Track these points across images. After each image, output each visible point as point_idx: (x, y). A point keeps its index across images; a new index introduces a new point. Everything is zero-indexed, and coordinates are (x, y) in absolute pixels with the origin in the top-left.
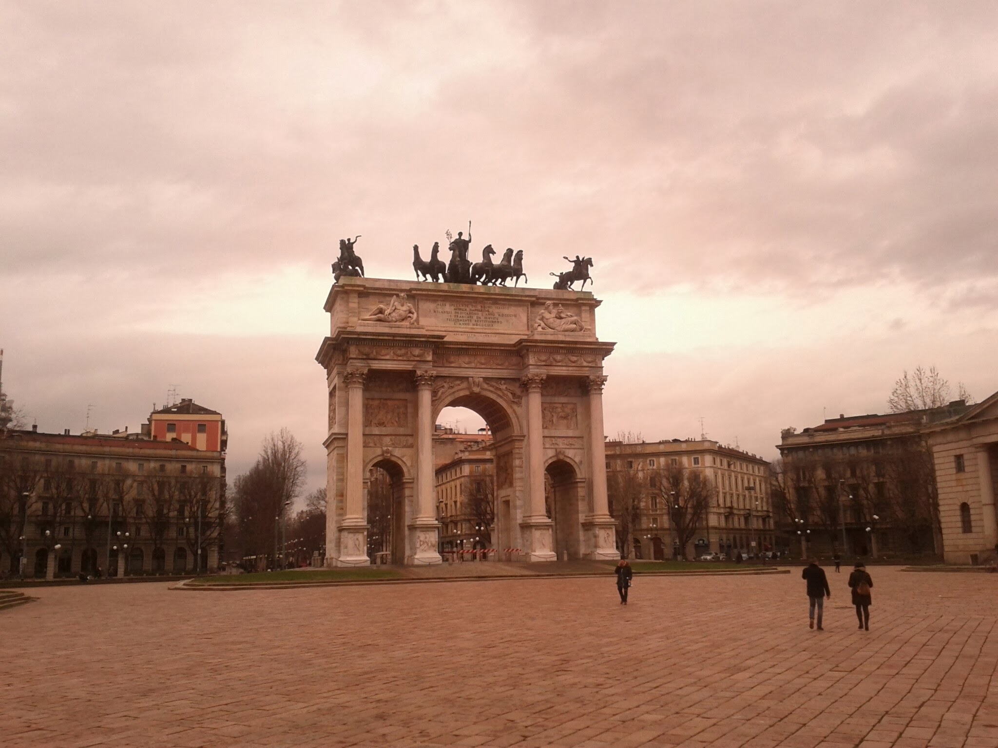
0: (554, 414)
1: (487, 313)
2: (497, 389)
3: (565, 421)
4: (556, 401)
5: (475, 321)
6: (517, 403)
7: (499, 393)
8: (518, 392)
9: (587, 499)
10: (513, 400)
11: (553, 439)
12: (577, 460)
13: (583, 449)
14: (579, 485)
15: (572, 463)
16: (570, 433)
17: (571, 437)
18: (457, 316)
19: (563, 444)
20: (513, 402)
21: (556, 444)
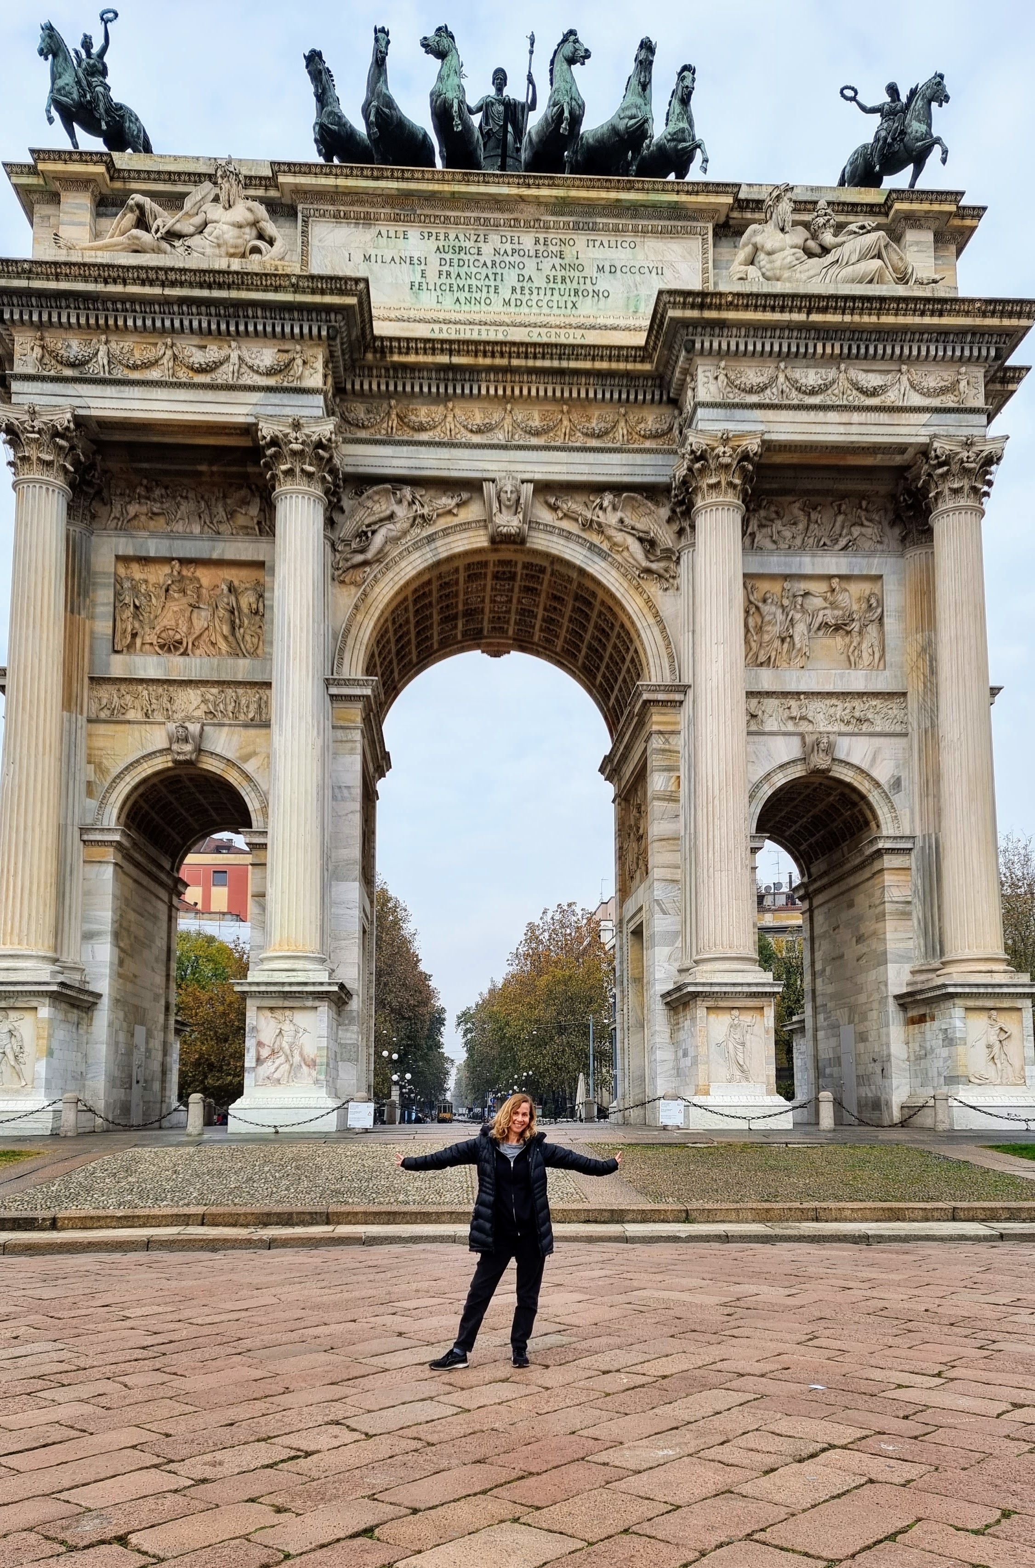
0: (798, 616)
1: (557, 261)
2: (588, 525)
3: (839, 641)
4: (808, 570)
5: (514, 290)
6: (660, 576)
7: (596, 539)
8: (666, 537)
9: (917, 911)
10: (645, 564)
11: (793, 703)
12: (883, 773)
13: (906, 735)
14: (888, 861)
15: (863, 786)
16: (857, 681)
17: (861, 695)
18: (448, 274)
19: (831, 719)
20: (648, 571)
21: (803, 718)
